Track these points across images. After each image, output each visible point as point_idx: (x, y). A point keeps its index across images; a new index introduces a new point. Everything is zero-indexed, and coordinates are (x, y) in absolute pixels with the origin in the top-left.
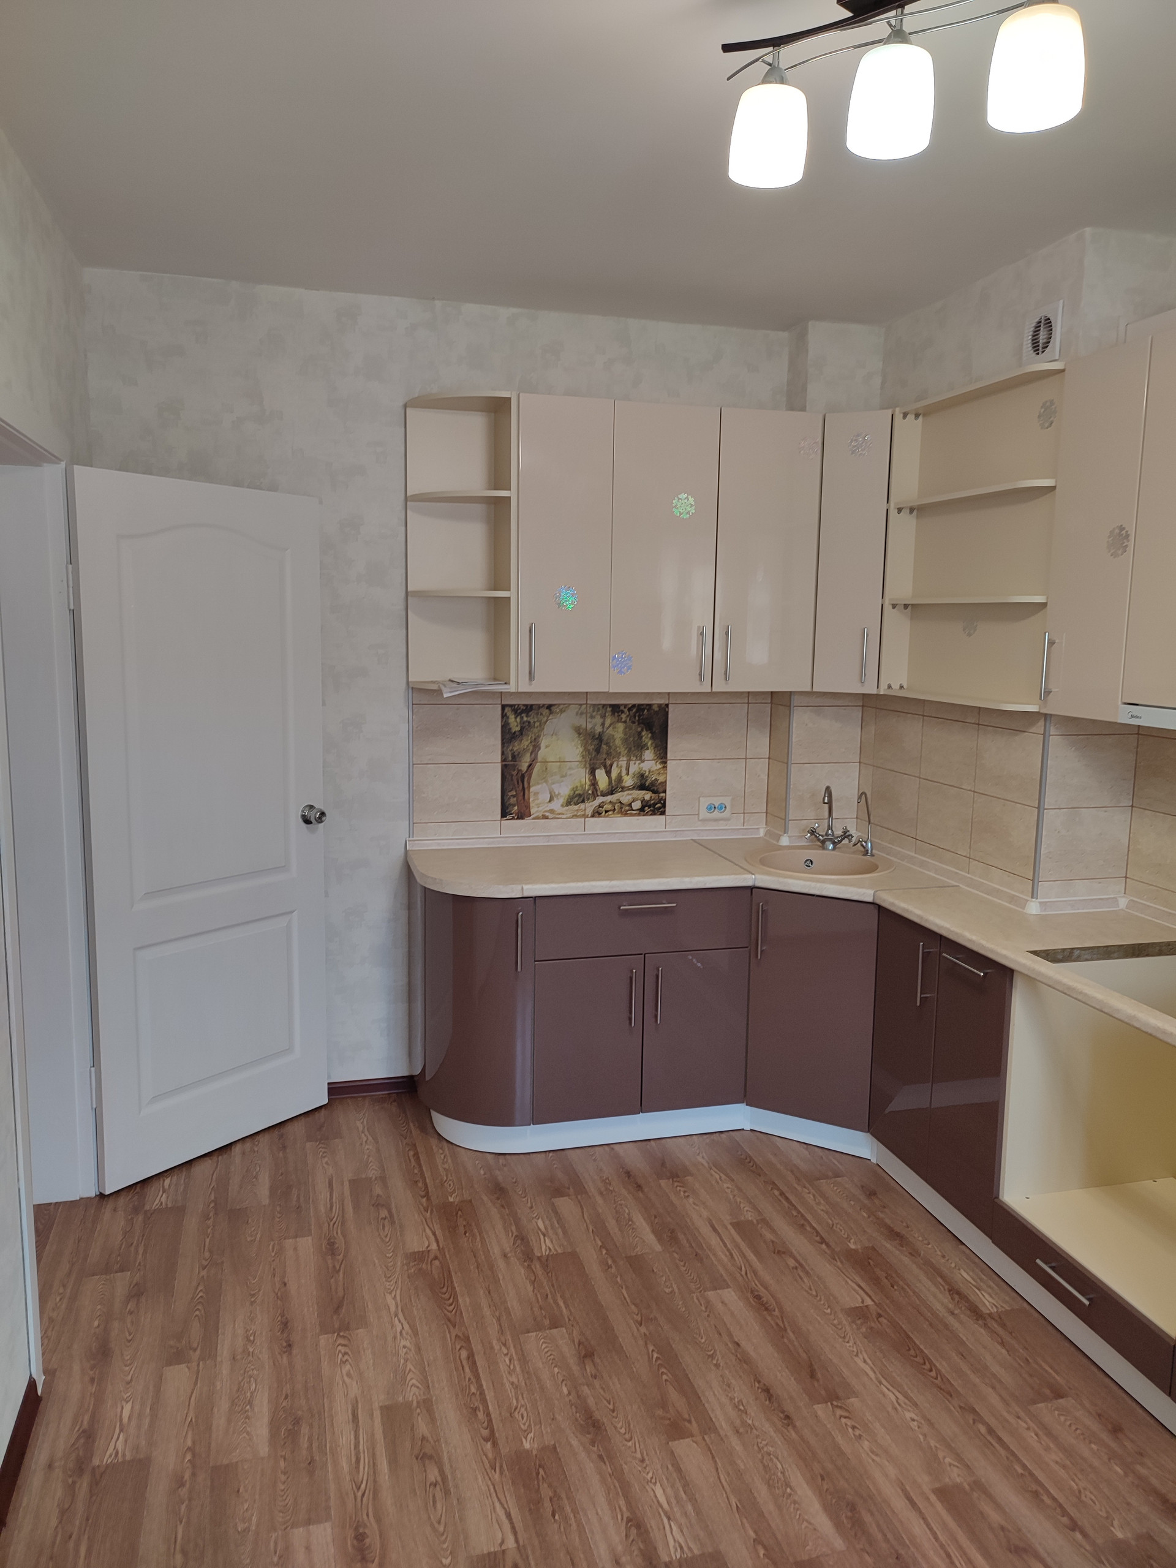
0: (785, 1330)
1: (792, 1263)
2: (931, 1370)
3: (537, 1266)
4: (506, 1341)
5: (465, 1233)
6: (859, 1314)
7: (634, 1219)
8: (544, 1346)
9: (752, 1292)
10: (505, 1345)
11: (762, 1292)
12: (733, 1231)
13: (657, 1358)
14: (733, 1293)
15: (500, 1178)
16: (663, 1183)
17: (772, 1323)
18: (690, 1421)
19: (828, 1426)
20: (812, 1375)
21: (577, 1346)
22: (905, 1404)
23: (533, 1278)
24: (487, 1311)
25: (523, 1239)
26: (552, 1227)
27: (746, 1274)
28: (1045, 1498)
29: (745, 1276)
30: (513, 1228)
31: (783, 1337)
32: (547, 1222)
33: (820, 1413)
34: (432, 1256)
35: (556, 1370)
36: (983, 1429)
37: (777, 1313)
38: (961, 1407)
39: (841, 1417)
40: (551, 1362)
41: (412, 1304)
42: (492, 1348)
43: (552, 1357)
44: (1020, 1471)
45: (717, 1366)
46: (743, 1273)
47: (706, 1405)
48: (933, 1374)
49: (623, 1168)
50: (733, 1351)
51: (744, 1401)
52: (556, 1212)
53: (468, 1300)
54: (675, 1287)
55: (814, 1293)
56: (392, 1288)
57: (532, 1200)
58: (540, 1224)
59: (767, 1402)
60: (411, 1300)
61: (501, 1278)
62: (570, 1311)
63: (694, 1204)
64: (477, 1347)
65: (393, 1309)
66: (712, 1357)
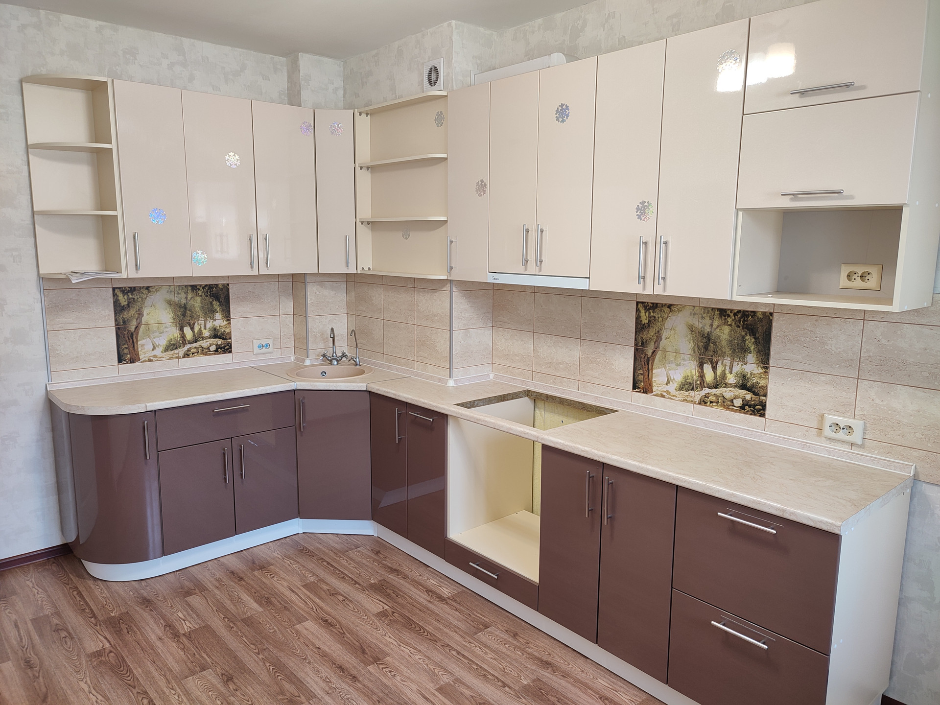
0: (344, 633)
1: (341, 598)
2: (424, 632)
3: (184, 640)
4: (172, 686)
5: (128, 632)
6: (383, 615)
7: (242, 597)
8: (199, 682)
9: (322, 619)
10: (172, 689)
11: (328, 618)
12: (304, 590)
13: (273, 669)
14: (311, 622)
15: (145, 594)
16: (256, 573)
17: (337, 632)
18: (299, 696)
19: (377, 675)
20: (364, 652)
21: (221, 677)
22: (414, 652)
23: (183, 647)
24: (155, 674)
25: (170, 626)
26: (189, 614)
27: (316, 610)
28: (489, 676)
29: (316, 612)
30: (162, 621)
31: (344, 637)
32: (185, 613)
33: (371, 670)
34: (107, 651)
35: (210, 693)
36: (454, 653)
37: (338, 626)
38: (442, 646)
39: (383, 668)
40: (206, 690)
41: (100, 683)
42: (164, 693)
43: (206, 687)
44: (475, 667)
45: (309, 663)
46: (315, 610)
47: (307, 685)
48: (426, 634)
49: (228, 570)
50: (317, 653)
51: (329, 677)
52: (189, 605)
53: (140, 670)
54: (275, 628)
55: (357, 610)
56: (82, 677)
57: (171, 602)
58: (180, 614)
59: (342, 673)
60: (99, 681)
61: (160, 652)
62: (212, 658)
63: (278, 580)
64: (153, 695)
65: (86, 689)
66: (305, 659)
